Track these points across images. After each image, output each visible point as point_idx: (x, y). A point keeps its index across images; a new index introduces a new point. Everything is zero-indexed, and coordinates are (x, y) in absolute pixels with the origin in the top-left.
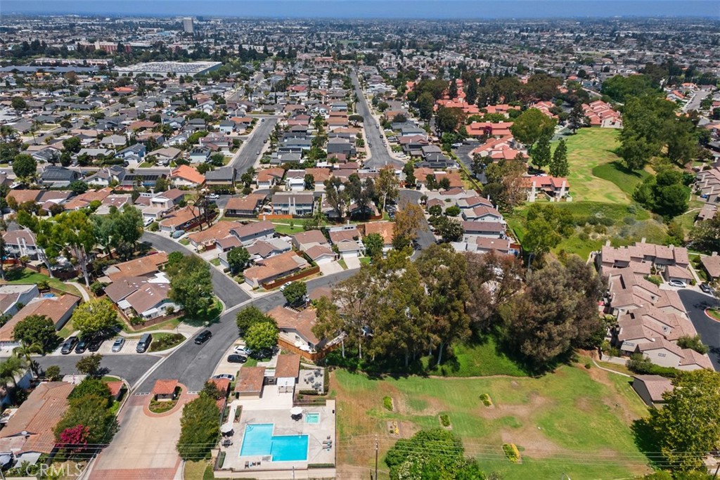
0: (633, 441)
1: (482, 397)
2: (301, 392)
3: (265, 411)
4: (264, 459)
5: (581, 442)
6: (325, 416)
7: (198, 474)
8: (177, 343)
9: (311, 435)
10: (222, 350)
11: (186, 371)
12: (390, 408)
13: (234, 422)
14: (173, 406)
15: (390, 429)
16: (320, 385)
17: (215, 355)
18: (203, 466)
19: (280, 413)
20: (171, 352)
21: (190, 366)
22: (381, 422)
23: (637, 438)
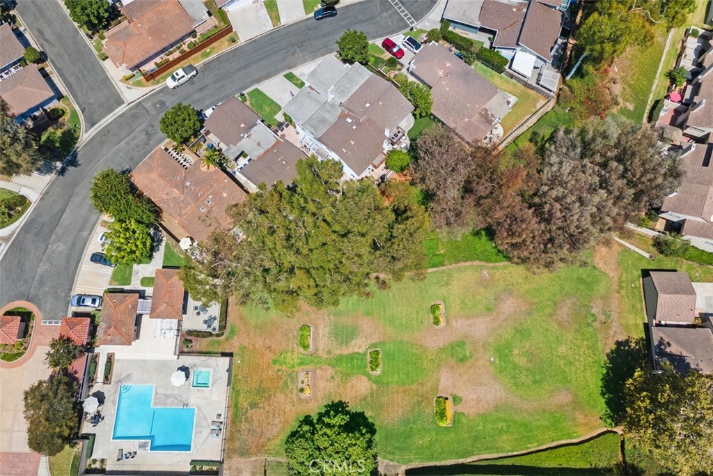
0: (601, 377)
1: (434, 308)
2: (190, 333)
3: (144, 361)
4: (140, 447)
5: (535, 382)
6: (219, 376)
7: (65, 466)
8: (20, 214)
9: (199, 408)
10: (85, 233)
11: (37, 277)
12: (306, 347)
13: (104, 383)
14: (25, 349)
15: (300, 385)
16: (215, 318)
17: (74, 245)
18: (69, 454)
19: (162, 367)
20: (13, 233)
21: (42, 268)
22: (290, 375)
23: (608, 373)
